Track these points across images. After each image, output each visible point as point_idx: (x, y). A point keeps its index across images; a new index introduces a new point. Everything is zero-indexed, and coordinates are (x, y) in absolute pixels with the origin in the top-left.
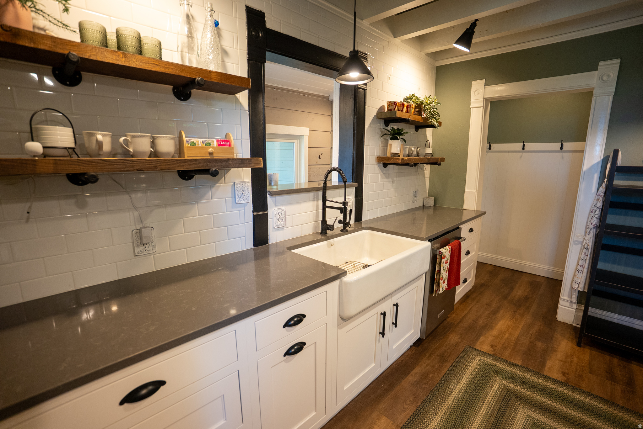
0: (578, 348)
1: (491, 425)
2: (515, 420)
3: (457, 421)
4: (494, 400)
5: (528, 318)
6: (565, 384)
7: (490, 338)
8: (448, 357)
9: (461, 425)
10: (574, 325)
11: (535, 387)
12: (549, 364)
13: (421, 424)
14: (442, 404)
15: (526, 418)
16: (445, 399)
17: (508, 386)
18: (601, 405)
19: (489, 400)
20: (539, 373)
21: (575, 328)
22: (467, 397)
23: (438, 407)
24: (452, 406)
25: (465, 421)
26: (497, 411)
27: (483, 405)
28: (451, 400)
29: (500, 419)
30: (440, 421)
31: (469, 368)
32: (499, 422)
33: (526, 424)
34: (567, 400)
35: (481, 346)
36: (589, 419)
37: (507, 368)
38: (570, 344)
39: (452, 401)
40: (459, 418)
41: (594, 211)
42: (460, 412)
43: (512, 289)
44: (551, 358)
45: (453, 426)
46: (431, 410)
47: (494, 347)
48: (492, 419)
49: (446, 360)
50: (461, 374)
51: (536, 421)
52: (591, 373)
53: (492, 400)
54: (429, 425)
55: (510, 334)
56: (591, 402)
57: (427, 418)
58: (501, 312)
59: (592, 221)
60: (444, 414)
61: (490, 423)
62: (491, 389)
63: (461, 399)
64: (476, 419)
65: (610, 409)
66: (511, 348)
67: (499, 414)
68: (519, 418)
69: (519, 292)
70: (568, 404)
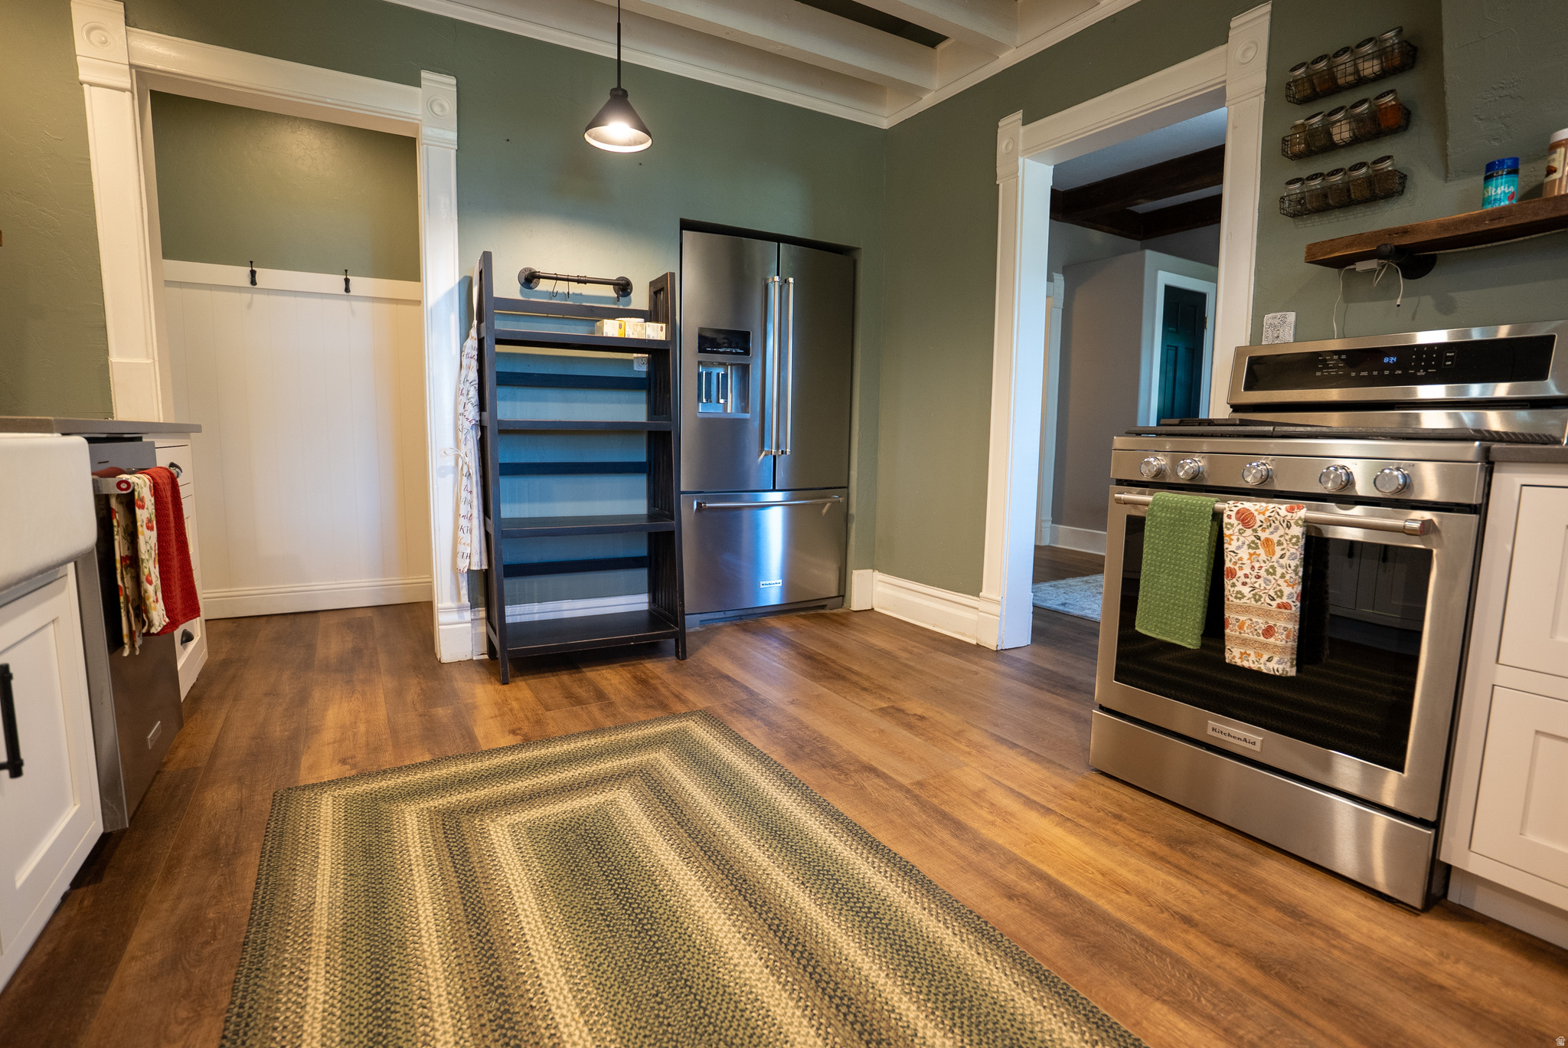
0: (505, 687)
1: (458, 890)
2: (494, 848)
3: (377, 944)
4: (428, 847)
5: (384, 683)
6: (527, 742)
7: (328, 751)
8: (236, 843)
9: (393, 944)
10: (475, 658)
11: (486, 777)
12: (479, 732)
13: (274, 1039)
14: (305, 945)
15: (509, 831)
16: (304, 929)
17: (436, 805)
18: (593, 741)
19: (418, 853)
20: (476, 753)
21: (480, 662)
22: (362, 883)
23: (298, 959)
24: (336, 929)
25: (395, 930)
26: (450, 859)
27: (411, 870)
28: (323, 920)
29: (466, 869)
30: (328, 982)
31: (319, 830)
32: (468, 874)
33: (518, 840)
34: (549, 764)
35: (316, 775)
36: (593, 768)
37: (408, 779)
38: (490, 688)
39: (329, 919)
40: (376, 935)
41: (465, 392)
42: (368, 924)
43: (311, 647)
44: (475, 721)
45: (373, 963)
46: (283, 982)
47: (350, 761)
48: (451, 879)
49: (234, 853)
50: (305, 853)
51: (529, 824)
52: (550, 710)
53: (423, 850)
54: (301, 1017)
55: (368, 721)
56: (579, 744)
57: (282, 1009)
58: (317, 694)
59: (466, 413)
60: (329, 958)
61: (453, 889)
62: (406, 833)
63: (349, 899)
64: (419, 906)
65: (606, 739)
66: (390, 743)
67: (457, 862)
68: (498, 841)
69: (332, 646)
70: (553, 768)
